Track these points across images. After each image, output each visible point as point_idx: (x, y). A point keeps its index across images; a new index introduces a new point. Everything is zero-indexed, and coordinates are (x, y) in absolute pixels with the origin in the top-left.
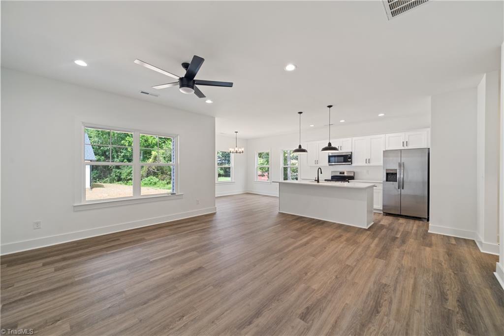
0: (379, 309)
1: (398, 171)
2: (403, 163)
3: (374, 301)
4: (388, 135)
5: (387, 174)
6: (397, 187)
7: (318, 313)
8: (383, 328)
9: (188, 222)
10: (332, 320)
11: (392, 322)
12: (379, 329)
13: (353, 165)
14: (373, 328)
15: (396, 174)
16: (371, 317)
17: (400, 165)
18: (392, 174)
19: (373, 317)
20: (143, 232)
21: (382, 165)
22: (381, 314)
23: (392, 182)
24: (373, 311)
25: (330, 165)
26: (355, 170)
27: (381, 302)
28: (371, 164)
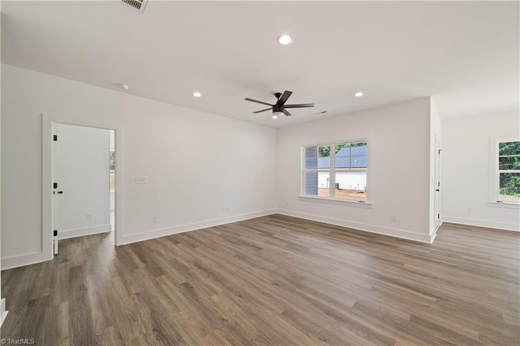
0: (157, 333)
3: (167, 334)
7: (184, 291)
8: (140, 324)
9: (360, 234)
10: (172, 296)
11: (137, 335)
12: (142, 320)
14: (146, 316)
16: (154, 320)
19: (154, 322)
20: (320, 226)
22: (151, 331)
24: (159, 327)
27: (161, 341)
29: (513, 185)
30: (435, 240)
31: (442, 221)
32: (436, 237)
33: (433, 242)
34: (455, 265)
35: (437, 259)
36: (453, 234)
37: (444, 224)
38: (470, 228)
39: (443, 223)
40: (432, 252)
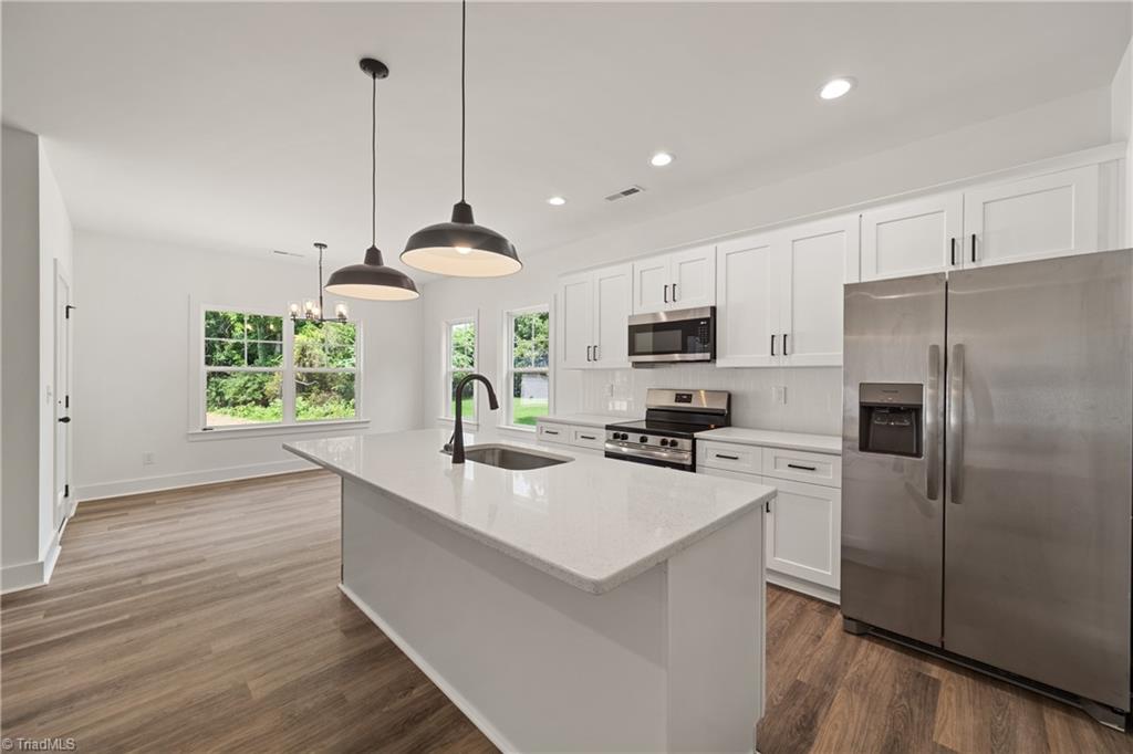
1: (927, 392)
2: (960, 348)
4: (872, 216)
5: (867, 411)
6: (924, 490)
13: (720, 363)
15: (916, 410)
17: (941, 363)
18: (895, 410)
21: (840, 362)
23: (891, 457)
25: (637, 365)
26: (732, 386)
28: (795, 359)
29: (214, 394)
30: (57, 565)
31: (76, 502)
32: (61, 557)
33: (53, 578)
34: (126, 617)
35: (68, 628)
36: (109, 529)
37: (81, 509)
38: (151, 500)
39: (81, 505)
40: (49, 612)
